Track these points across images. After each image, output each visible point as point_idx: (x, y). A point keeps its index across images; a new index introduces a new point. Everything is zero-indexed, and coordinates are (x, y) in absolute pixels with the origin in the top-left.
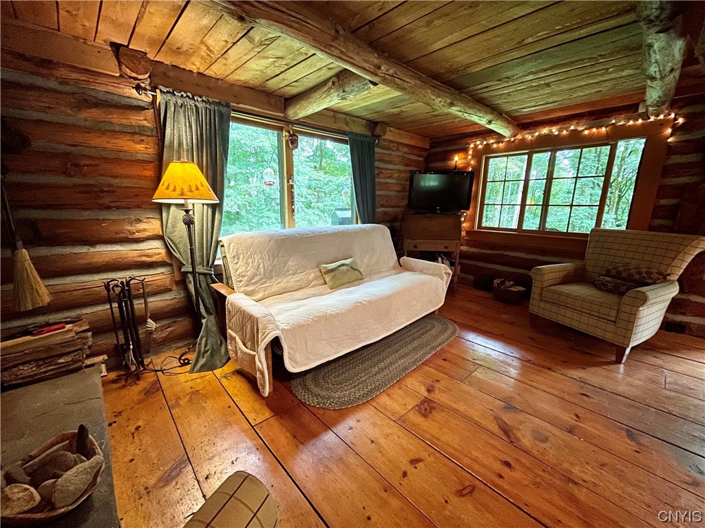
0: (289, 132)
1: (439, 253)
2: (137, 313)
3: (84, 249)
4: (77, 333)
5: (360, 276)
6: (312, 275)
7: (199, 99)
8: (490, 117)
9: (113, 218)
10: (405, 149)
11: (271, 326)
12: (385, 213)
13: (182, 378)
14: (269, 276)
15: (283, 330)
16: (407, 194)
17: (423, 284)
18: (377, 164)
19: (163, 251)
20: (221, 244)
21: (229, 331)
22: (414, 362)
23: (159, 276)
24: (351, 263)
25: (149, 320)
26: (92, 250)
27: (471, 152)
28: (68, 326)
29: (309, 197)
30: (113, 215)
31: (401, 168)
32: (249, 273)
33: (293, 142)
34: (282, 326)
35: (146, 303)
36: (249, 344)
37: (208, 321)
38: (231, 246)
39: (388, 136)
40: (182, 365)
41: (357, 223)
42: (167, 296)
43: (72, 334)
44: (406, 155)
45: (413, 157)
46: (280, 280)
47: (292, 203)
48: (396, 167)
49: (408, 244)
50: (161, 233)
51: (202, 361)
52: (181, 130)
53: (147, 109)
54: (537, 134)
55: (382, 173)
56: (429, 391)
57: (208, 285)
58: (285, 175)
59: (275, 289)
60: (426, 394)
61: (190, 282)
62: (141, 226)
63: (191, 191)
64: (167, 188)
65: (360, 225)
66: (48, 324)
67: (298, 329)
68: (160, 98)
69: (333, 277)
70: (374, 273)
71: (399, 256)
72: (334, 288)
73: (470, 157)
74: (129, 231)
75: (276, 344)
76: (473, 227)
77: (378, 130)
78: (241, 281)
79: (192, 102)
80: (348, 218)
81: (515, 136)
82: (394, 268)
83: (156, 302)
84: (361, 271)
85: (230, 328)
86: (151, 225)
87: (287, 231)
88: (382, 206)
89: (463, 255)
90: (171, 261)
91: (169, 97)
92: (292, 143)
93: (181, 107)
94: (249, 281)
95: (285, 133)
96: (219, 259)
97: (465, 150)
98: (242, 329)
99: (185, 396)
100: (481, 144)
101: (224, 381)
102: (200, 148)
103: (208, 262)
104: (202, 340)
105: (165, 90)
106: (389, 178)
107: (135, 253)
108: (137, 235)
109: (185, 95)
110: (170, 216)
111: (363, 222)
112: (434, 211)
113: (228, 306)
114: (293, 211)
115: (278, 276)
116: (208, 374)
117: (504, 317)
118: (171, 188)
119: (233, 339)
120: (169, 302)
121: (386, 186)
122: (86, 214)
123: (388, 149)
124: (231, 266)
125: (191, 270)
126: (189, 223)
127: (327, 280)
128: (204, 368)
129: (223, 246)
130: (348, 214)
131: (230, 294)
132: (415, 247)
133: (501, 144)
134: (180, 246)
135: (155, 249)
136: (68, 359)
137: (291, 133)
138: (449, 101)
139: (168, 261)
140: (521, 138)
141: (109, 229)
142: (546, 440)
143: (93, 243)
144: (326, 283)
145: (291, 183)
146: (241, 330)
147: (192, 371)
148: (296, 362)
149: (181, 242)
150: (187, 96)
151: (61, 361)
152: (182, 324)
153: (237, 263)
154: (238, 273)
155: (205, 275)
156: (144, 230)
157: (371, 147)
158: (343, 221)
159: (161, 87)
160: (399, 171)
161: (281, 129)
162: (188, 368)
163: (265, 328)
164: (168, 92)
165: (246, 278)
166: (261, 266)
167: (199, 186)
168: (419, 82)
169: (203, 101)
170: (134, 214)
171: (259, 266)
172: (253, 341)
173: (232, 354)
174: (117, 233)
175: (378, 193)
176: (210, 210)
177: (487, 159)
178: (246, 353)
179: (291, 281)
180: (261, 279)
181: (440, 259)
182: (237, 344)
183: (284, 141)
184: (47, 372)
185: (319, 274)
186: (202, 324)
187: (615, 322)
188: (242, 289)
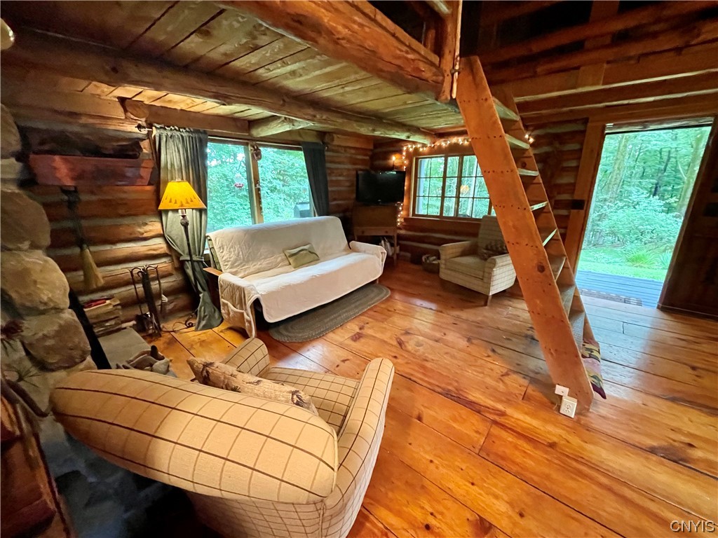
0: (254, 147)
1: (383, 237)
2: (154, 291)
3: (108, 247)
4: (114, 306)
5: (316, 258)
6: (279, 259)
7: (184, 131)
8: (407, 134)
9: (126, 222)
10: (353, 151)
11: (253, 292)
12: (338, 205)
13: (191, 334)
14: (247, 261)
15: (262, 295)
16: (355, 188)
17: (364, 261)
18: (328, 165)
19: (164, 246)
20: (209, 238)
21: (222, 300)
22: (355, 314)
23: (163, 264)
24: (310, 248)
25: (163, 296)
26: (114, 247)
27: (404, 153)
28: (108, 302)
29: (274, 181)
30: (126, 221)
31: (350, 166)
32: (232, 259)
33: (257, 154)
34: (260, 293)
35: (160, 283)
36: (238, 306)
37: (204, 296)
38: (217, 240)
39: (336, 143)
40: (188, 327)
41: (315, 216)
42: (171, 279)
43: (111, 307)
44: (354, 156)
45: (360, 157)
46: (255, 264)
47: (260, 202)
48: (346, 166)
49: (357, 231)
50: (162, 232)
51: (203, 323)
52: (172, 155)
53: (145, 140)
54: (449, 142)
55: (333, 173)
56: (360, 329)
57: (201, 269)
58: (253, 180)
59: (252, 269)
60: (358, 331)
61: (188, 268)
62: (147, 228)
63: (188, 203)
64: (170, 202)
65: (317, 218)
66: (92, 301)
67: (271, 295)
68: (155, 132)
69: (296, 259)
70: (328, 255)
71: (349, 241)
72: (297, 266)
73: (404, 158)
74: (139, 232)
75: (257, 304)
76: (408, 215)
77: (327, 139)
78: (226, 265)
79: (178, 133)
80: (308, 211)
81: (434, 143)
82: (345, 250)
83: (166, 283)
84: (318, 253)
85: (222, 297)
86: (154, 227)
87: (258, 225)
88: (335, 199)
89: (400, 237)
90: (172, 253)
91: (162, 131)
92: (257, 156)
93: (171, 137)
94: (232, 264)
95: (250, 148)
96: (207, 249)
97: (400, 152)
98: (232, 297)
99: (196, 343)
100: (412, 147)
101: (222, 334)
102: (187, 167)
103: (199, 252)
104: (201, 308)
105: (158, 126)
106: (340, 176)
107: (145, 248)
108: (145, 235)
109: (173, 128)
110: (169, 219)
111: (320, 215)
112: (377, 203)
113: (220, 282)
114: (261, 208)
115: (253, 260)
116: (210, 331)
117: (426, 282)
118: (173, 201)
119: (225, 305)
120: (172, 284)
121: (337, 183)
122: (108, 222)
123: (337, 152)
124: (218, 254)
125: (189, 258)
126: (185, 225)
127: (291, 261)
128: (205, 327)
129: (210, 240)
130: (307, 207)
131: (220, 274)
132: (363, 232)
133: (425, 149)
134: (177, 241)
135: (158, 245)
136: (113, 322)
137: (255, 147)
138: (371, 129)
139: (169, 253)
140: (438, 144)
141: (124, 232)
142: (421, 345)
143: (114, 243)
144: (290, 264)
145: (258, 186)
146: (232, 299)
147: (196, 330)
148: (272, 316)
149: (177, 238)
150: (175, 129)
151: (107, 324)
152: (182, 300)
153: (222, 252)
154: (224, 259)
155: (198, 262)
156: (150, 231)
157: (322, 153)
158: (303, 214)
159: (156, 125)
160: (348, 170)
161: (247, 144)
162: (193, 328)
163: (249, 293)
164: (161, 128)
165: (230, 263)
166: (241, 253)
167: (193, 199)
168: (346, 120)
169: (186, 131)
170: (140, 219)
171: (239, 253)
172: (242, 303)
173: (225, 316)
174: (131, 234)
175: (330, 189)
176: (198, 213)
177: (417, 159)
178: (237, 312)
179: (264, 263)
180: (241, 263)
181: (383, 242)
182: (229, 307)
183: (250, 154)
184: (99, 331)
185: (284, 257)
186: (200, 298)
187: (482, 279)
188: (229, 270)
